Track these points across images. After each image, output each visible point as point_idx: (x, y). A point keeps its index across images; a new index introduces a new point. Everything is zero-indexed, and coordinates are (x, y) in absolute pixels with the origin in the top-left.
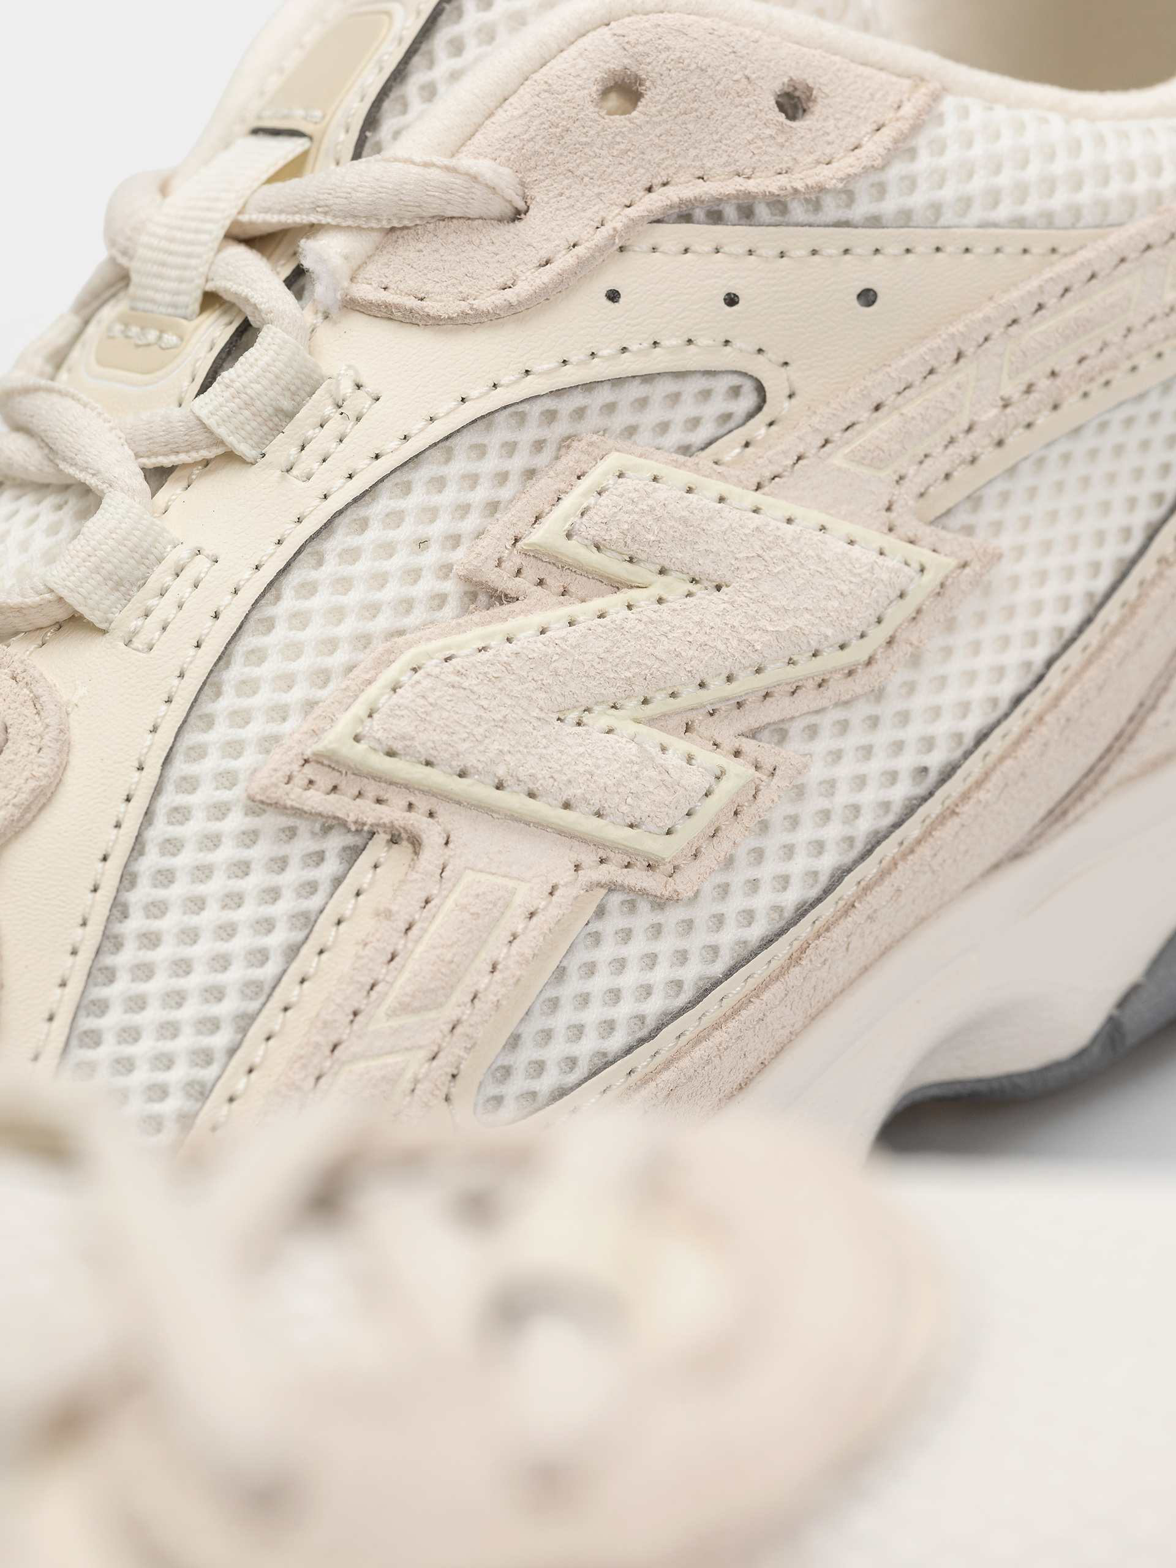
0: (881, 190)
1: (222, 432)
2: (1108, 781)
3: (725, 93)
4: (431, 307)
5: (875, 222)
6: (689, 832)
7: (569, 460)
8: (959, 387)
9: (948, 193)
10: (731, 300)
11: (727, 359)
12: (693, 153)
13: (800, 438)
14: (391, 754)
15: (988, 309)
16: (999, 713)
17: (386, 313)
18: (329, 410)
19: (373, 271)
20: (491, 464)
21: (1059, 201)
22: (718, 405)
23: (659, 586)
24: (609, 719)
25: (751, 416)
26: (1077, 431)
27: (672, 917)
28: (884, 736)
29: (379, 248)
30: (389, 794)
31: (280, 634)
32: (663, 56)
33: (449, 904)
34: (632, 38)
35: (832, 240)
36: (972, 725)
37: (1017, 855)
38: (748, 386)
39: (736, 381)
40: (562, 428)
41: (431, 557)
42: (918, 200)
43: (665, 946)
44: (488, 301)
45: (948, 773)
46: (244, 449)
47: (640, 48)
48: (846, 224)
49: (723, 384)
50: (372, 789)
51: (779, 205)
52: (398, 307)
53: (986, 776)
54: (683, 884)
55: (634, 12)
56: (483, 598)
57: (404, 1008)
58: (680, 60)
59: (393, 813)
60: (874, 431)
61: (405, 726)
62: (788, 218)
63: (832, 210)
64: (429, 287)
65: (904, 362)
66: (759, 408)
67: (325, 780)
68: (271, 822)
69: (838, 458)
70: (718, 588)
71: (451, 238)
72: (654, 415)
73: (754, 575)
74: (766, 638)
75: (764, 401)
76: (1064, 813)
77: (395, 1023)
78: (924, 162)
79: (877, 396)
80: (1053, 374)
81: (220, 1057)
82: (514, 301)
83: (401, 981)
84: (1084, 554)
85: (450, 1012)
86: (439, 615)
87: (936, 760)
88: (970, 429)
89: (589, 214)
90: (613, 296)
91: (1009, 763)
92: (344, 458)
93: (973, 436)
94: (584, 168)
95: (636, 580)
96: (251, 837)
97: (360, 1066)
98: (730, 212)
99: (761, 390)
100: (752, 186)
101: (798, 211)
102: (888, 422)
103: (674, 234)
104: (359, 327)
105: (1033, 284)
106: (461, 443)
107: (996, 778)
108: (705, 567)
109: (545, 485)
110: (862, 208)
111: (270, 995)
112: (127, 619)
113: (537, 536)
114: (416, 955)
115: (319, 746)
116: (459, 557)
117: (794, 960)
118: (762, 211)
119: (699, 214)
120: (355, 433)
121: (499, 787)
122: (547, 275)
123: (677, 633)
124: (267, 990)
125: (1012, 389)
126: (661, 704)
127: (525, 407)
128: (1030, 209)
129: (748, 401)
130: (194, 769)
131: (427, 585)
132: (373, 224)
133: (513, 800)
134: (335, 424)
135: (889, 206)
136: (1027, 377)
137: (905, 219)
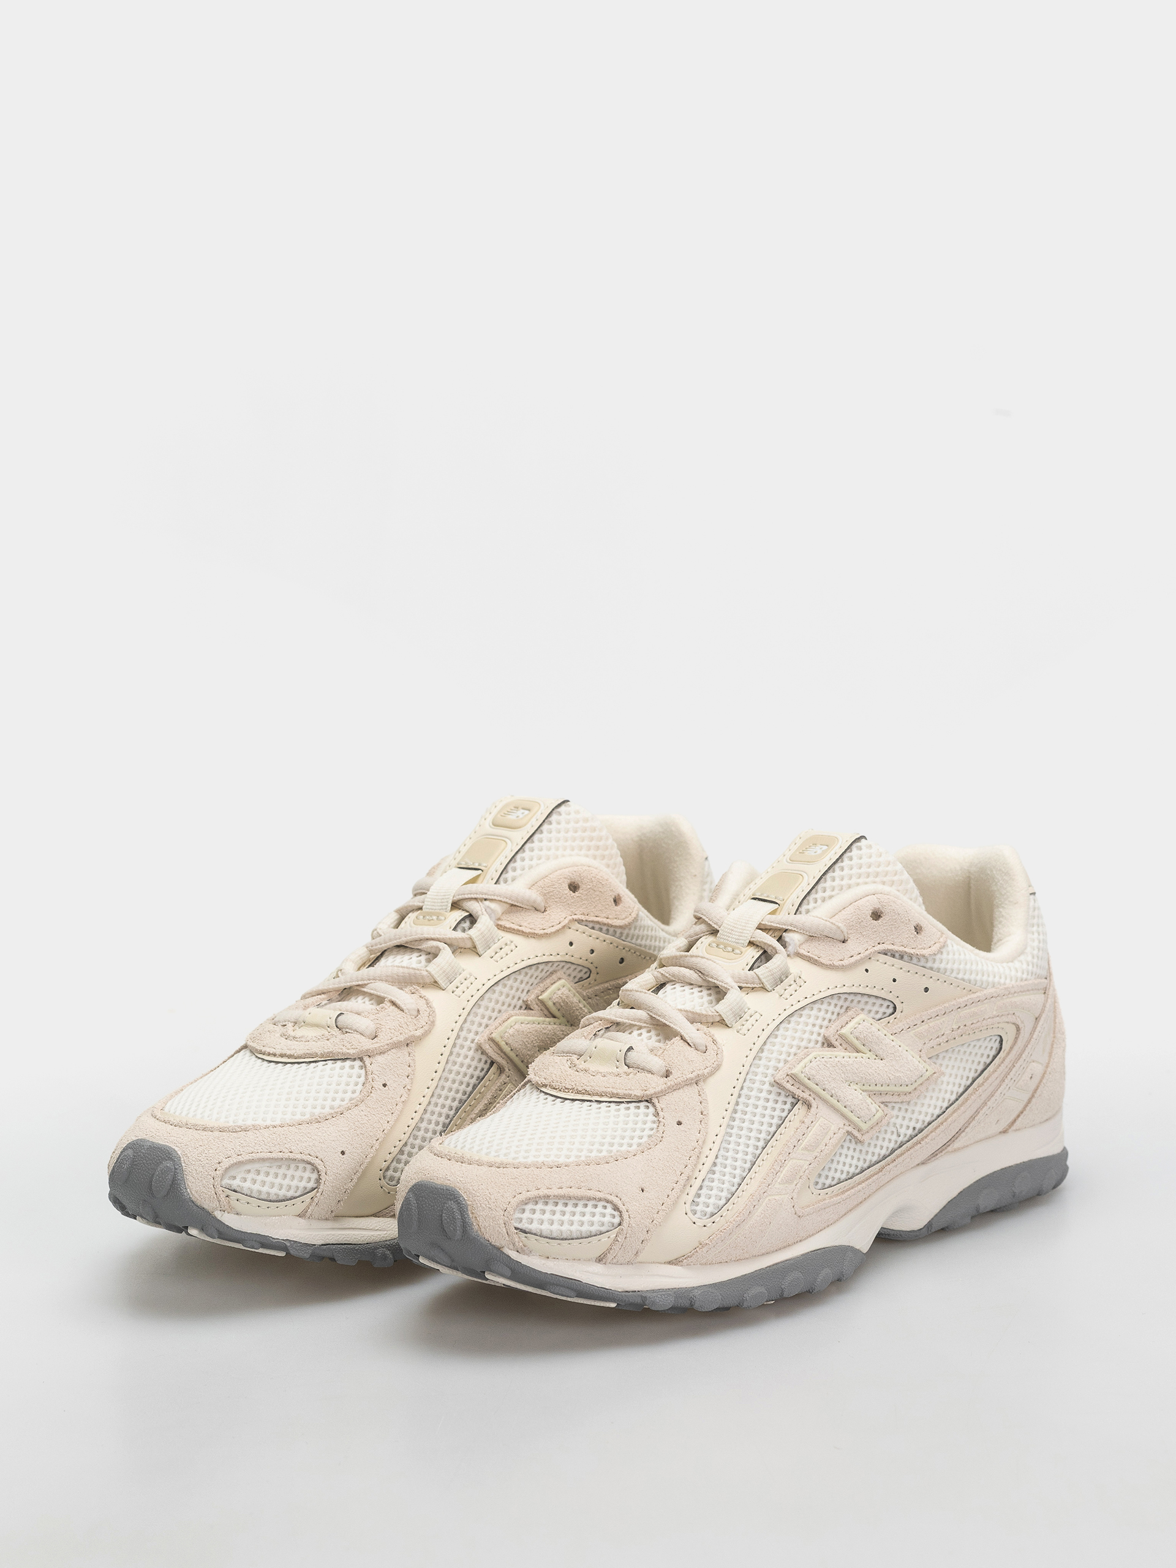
0: (934, 960)
1: (764, 980)
2: (949, 1149)
3: (903, 922)
4: (821, 960)
5: (931, 969)
6: (870, 1124)
7: (850, 1013)
8: (943, 1022)
9: (949, 966)
10: (894, 980)
11: (890, 997)
12: (892, 936)
13: (904, 1025)
14: (809, 1079)
15: (954, 1002)
16: (934, 1118)
17: (809, 959)
18: (792, 982)
19: (804, 946)
20: (831, 1008)
21: (973, 977)
22: (883, 1009)
23: (869, 1054)
24: (855, 1087)
25: (890, 1015)
26: (979, 1040)
27: (859, 1147)
28: (908, 1115)
29: (807, 941)
30: (806, 1090)
31: (779, 1039)
32: (889, 908)
33: (817, 1124)
34: (882, 900)
35: (921, 971)
36: (928, 1119)
37: (923, 1163)
38: (892, 1006)
39: (889, 1003)
40: (847, 1004)
41: (816, 1029)
42: (942, 966)
43: (856, 1155)
44: (837, 963)
45: (921, 1131)
46: (768, 987)
47: (885, 904)
48: (925, 967)
49: (886, 1003)
50: (802, 1088)
51: (911, 956)
52: (812, 958)
53: (927, 1136)
54: (866, 1138)
55: (881, 893)
56: (826, 1045)
57: (806, 1149)
58: (894, 910)
59: (805, 1095)
60: (921, 1028)
61: (814, 1072)
62: (912, 961)
63: (922, 963)
64: (821, 955)
65: (932, 1011)
66: (893, 1013)
67: (791, 1082)
68: (775, 1089)
69: (912, 1033)
70: (882, 1060)
71: (828, 943)
72: (868, 1007)
73: (892, 1058)
74: (893, 1077)
75: (895, 1011)
76: (937, 1155)
77: (803, 1152)
78: (944, 956)
79: (924, 1018)
80: (965, 1025)
81: (760, 1148)
82: (844, 965)
83: (806, 1141)
84: (958, 1081)
85: (816, 1154)
86: (816, 1046)
87: (919, 1126)
88: (943, 1035)
89: (864, 946)
90: (867, 971)
91: (933, 1133)
92: (798, 996)
93: (943, 1037)
94: (864, 933)
95: (864, 1051)
96: (770, 1092)
97: (795, 1161)
98: (897, 955)
99: (895, 1008)
100: (906, 950)
101: (915, 960)
102: (925, 1027)
103: (882, 957)
104: (799, 960)
105: (966, 998)
106: (826, 1001)
107: (930, 1137)
108: (880, 1053)
109: (844, 1018)
110: (929, 964)
111: (773, 1135)
112: (737, 1026)
113: (843, 1031)
114: (809, 1135)
115: (793, 1072)
116: (822, 1031)
117: (881, 1170)
118: (906, 957)
119: (889, 954)
120: (800, 990)
121: (832, 1096)
122: (852, 960)
123: (873, 1068)
124: (772, 1134)
125: (955, 1027)
126: (866, 1087)
127: (841, 995)
128: (966, 977)
129: (891, 1010)
130: (757, 1070)
131: (814, 1037)
132: (807, 933)
133: (833, 1101)
134: (794, 986)
135: (936, 966)
136: (959, 1025)
137: (938, 970)
